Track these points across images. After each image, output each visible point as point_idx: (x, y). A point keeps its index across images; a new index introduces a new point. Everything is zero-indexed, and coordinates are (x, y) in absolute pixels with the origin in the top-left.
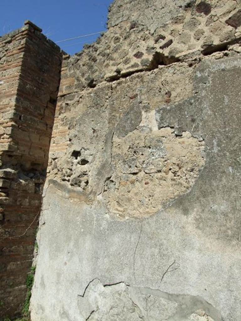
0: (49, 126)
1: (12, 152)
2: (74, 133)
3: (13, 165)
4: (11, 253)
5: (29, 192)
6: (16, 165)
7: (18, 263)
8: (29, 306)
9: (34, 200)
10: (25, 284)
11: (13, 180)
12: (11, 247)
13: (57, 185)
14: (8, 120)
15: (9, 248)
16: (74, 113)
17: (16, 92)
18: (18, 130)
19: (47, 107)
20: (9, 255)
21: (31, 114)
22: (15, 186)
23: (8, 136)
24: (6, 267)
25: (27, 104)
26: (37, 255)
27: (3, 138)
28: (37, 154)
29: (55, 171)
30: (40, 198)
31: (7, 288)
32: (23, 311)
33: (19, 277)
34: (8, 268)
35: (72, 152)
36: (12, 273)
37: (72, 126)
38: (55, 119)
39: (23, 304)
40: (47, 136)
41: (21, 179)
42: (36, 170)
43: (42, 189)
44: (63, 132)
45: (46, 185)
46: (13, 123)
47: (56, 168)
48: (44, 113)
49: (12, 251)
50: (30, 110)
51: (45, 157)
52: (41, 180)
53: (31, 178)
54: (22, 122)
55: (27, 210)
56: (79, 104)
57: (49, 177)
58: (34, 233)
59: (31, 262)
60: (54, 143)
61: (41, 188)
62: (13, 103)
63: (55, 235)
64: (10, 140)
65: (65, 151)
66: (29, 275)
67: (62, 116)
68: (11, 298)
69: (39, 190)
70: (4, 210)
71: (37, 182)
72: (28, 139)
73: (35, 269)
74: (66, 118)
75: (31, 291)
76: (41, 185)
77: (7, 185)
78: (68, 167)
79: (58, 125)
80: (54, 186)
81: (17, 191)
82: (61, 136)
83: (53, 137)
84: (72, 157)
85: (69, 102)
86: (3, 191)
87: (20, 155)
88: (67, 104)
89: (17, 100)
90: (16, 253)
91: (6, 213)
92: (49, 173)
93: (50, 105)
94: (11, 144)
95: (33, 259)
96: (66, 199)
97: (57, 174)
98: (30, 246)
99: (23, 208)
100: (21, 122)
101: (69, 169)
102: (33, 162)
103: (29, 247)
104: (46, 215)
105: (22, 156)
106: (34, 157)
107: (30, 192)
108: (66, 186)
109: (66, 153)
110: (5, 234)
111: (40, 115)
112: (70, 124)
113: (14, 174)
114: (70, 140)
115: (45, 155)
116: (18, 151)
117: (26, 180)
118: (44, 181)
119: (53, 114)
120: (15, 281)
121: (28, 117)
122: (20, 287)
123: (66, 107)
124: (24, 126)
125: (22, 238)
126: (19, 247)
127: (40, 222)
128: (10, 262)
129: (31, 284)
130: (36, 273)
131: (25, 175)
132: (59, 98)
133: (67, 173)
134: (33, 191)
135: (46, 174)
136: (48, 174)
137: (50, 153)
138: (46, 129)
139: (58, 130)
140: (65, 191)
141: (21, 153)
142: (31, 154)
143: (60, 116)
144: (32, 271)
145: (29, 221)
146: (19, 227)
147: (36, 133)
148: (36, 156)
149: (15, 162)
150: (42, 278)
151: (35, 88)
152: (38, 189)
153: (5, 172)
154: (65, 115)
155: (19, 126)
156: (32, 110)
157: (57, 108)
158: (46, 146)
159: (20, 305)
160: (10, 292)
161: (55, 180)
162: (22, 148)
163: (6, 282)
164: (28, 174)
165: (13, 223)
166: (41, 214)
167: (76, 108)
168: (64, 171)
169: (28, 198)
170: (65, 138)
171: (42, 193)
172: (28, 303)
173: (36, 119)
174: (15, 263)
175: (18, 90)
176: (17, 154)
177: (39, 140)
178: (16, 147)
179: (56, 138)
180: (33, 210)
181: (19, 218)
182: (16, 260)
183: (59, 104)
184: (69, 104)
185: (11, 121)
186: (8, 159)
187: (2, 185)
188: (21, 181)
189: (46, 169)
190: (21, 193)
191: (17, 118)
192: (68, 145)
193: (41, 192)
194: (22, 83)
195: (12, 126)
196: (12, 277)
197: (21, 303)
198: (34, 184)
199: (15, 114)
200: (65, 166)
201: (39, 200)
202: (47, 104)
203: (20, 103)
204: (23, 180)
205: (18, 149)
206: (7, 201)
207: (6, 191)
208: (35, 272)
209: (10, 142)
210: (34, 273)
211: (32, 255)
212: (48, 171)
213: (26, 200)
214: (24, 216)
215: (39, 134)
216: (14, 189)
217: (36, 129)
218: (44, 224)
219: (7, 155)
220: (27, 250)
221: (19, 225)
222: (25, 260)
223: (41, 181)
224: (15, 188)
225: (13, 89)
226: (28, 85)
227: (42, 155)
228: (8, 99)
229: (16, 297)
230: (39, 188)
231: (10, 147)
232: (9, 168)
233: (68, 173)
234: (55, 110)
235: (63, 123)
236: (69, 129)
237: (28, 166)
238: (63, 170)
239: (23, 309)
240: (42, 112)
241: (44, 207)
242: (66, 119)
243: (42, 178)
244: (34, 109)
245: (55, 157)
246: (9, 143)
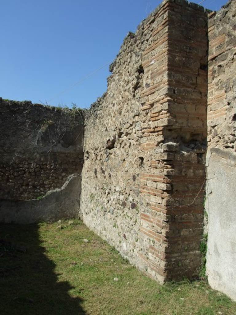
0: (203, 94)
1: (172, 126)
2: (232, 95)
3: (174, 139)
4: (183, 221)
5: (192, 163)
6: (177, 138)
7: (190, 230)
8: (205, 271)
9: (198, 170)
10: (199, 249)
11: (176, 152)
12: (182, 215)
13: (220, 153)
14: (164, 96)
15: (180, 216)
16: (229, 74)
17: (167, 67)
18: (174, 104)
19: (198, 75)
20: (181, 222)
21: (184, 85)
22: (178, 158)
23: (166, 112)
24: (179, 233)
25: (178, 76)
26: (207, 223)
27: (162, 115)
28: (195, 124)
29: (216, 139)
30: (204, 168)
31: (182, 252)
32: (200, 274)
33: (192, 244)
34: (182, 234)
35: (233, 116)
36: (185, 238)
37: (228, 88)
38: (209, 85)
39: (199, 268)
40: (203, 105)
41: (183, 151)
42: (196, 141)
43: (205, 159)
44: (219, 97)
45: (208, 155)
46: (169, 98)
47: (217, 136)
48: (197, 81)
49: (184, 219)
50: (183, 81)
51: (203, 127)
52: (202, 149)
53: (193, 149)
54: (177, 95)
55: (193, 180)
56: (234, 63)
57: (211, 146)
58: (202, 202)
59: (203, 230)
60: (211, 110)
61: (203, 158)
62: (166, 78)
64: (168, 115)
65: (224, 116)
66: (202, 242)
67: (216, 80)
68: (188, 261)
69: (202, 160)
70: (172, 181)
71: (198, 152)
72: (184, 110)
73: (207, 237)
74: (220, 81)
75: (206, 257)
76: (203, 155)
77: (171, 158)
78: (231, 133)
79: (213, 91)
80: (217, 155)
81: (181, 163)
82: (218, 102)
83: (209, 105)
84: (233, 122)
85: (222, 63)
86: (168, 163)
87: (179, 127)
88: (220, 66)
89: (169, 75)
90: (187, 221)
91: (173, 184)
92: (210, 141)
93: (201, 72)
94: (170, 119)
95: (204, 227)
96: (232, 166)
97: (218, 141)
98: (200, 215)
99: (188, 178)
100: (175, 95)
101: (231, 135)
102: (192, 132)
103: (199, 216)
104: (211, 184)
105: (181, 129)
106: (193, 127)
107: (193, 162)
108: (230, 153)
109: (226, 119)
110: (175, 202)
111: (193, 84)
112: (226, 86)
113: (176, 147)
114: (229, 104)
115: (203, 124)
116: (177, 124)
117: (188, 152)
118: (206, 150)
119: (206, 80)
120: (190, 246)
121: (181, 89)
122: (194, 252)
123: (219, 70)
124: (179, 99)
125: (191, 206)
126: (189, 215)
127: (206, 192)
128: (183, 229)
129: (205, 250)
130: (208, 240)
131: (186, 146)
132: (209, 62)
133: (229, 139)
134: (197, 162)
135: (207, 143)
136: (209, 143)
137: (209, 121)
138: (201, 98)
139: (213, 96)
140: (230, 159)
141: (179, 125)
142: (189, 125)
143: (213, 81)
144: (204, 238)
145: (196, 191)
146: (187, 196)
147: (191, 103)
148: (195, 126)
149: (175, 135)
150: (215, 245)
151: (184, 59)
152: (200, 159)
153: (168, 145)
154: (219, 78)
155: (174, 100)
156: (185, 82)
157: (209, 73)
158: (203, 115)
159: (197, 269)
160: (186, 256)
161: (217, 149)
162: (180, 121)
163: (182, 246)
164: (189, 145)
165: (181, 193)
166: (207, 183)
167: (231, 67)
168: (226, 138)
169: (192, 168)
170: (223, 103)
171: (205, 163)
172: (204, 268)
173: (189, 89)
174: (188, 230)
175: (168, 65)
176: (177, 127)
177: (195, 110)
178: (175, 120)
179: (212, 105)
180: (198, 180)
181: (186, 188)
182: (188, 227)
183: (210, 68)
184: (222, 65)
185: (167, 97)
186: (168, 133)
187: (167, 158)
188: (183, 152)
189: (206, 138)
190: (186, 164)
191: (171, 92)
192: (227, 110)
193: (204, 161)
194: (171, 57)
195: (168, 101)
196: (186, 243)
197: (197, 267)
198: (196, 155)
199: (169, 89)
200: (227, 132)
201: (203, 170)
202: (198, 72)
203: (172, 77)
204: (185, 151)
205: (176, 122)
206: (174, 172)
207: (171, 163)
208: (207, 239)
209: (168, 117)
210: (207, 241)
211: (202, 223)
212: (208, 140)
213: (190, 170)
214: (190, 186)
215: (194, 104)
216: (177, 161)
217: (191, 99)
218: (211, 193)
219: (167, 129)
220: (197, 218)
221: (187, 195)
222: (196, 227)
223: (202, 151)
224: (179, 160)
225: (163, 65)
226: (177, 57)
227: (200, 125)
228: (160, 76)
229: (192, 261)
230: (201, 158)
232: (171, 141)
233: (231, 140)
234: (207, 76)
235: (218, 87)
236: (226, 92)
237: (188, 137)
238: (225, 136)
239: (200, 273)
240: (194, 81)
241: (209, 176)
242: (221, 82)
243: (203, 148)
244: (186, 79)
245: (213, 125)
246: (167, 118)
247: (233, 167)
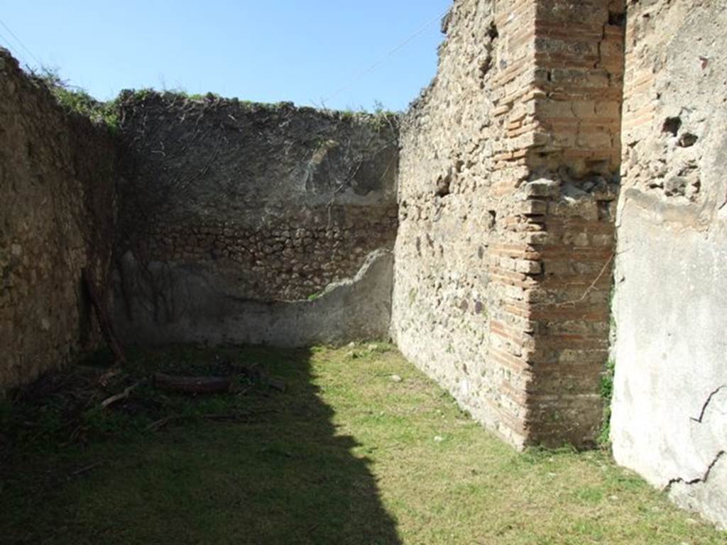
0: (613, 77)
1: (543, 146)
2: (665, 78)
3: (551, 172)
4: (564, 333)
5: (585, 220)
6: (558, 170)
7: (580, 351)
8: (609, 432)
9: (600, 233)
10: (597, 391)
11: (551, 198)
12: (563, 322)
13: (640, 197)
14: (528, 87)
15: (559, 324)
16: (662, 32)
17: (533, 28)
18: (548, 101)
19: (604, 37)
20: (561, 337)
21: (570, 62)
22: (556, 209)
23: (531, 118)
24: (556, 355)
25: (558, 44)
26: (615, 340)
27: (525, 124)
28: (595, 142)
29: (636, 170)
30: (612, 230)
31: (562, 393)
32: (598, 440)
33: (584, 378)
34: (562, 358)
35: (664, 122)
36: (569, 368)
37: (658, 64)
38: (627, 57)
39: (598, 427)
40: (613, 100)
41: (568, 196)
42: (599, 175)
43: (615, 212)
44: (642, 84)
45: (621, 203)
46: (537, 91)
47: (636, 163)
48: (599, 51)
49: (566, 330)
50: (568, 54)
51: (612, 145)
52: (609, 192)
53: (589, 191)
54: (554, 83)
55: (587, 254)
56: (671, 9)
57: (626, 184)
58: (606, 299)
59: (607, 355)
60: (629, 111)
61: (610, 209)
62: (532, 51)
63: (643, 301)
64: (535, 125)
65: (650, 123)
66: (604, 378)
67: (640, 45)
68: (573, 412)
69: (608, 213)
70: (543, 256)
71: (600, 198)
72: (570, 115)
73: (613, 367)
74: (646, 48)
75: (611, 406)
76: (611, 204)
77: (541, 209)
78: (659, 158)
79: (632, 70)
80: (635, 202)
81: (561, 219)
82: (640, 92)
83: (626, 99)
84: (664, 134)
85: (649, 10)
86: (536, 221)
87: (559, 149)
88: (647, 16)
89: (538, 44)
90: (573, 334)
91: (545, 260)
92: (625, 175)
93: (611, 31)
94: (539, 132)
95: (610, 348)
96: (658, 225)
97: (638, 175)
98: (601, 323)
99: (576, 250)
100: (551, 84)
101: (660, 160)
102: (588, 158)
103: (599, 326)
104: (626, 263)
105: (563, 151)
106: (590, 148)
107: (588, 219)
108: (656, 198)
109: (652, 128)
110: (548, 297)
111: (591, 58)
112: (655, 60)
113: (552, 187)
114: (659, 96)
115: (612, 141)
116: (554, 143)
117: (576, 197)
118: (617, 195)
119: (622, 47)
120: (578, 383)
121: (564, 70)
122: (588, 396)
123: (645, 24)
124: (559, 91)
125: (580, 306)
126: (576, 322)
127: (615, 278)
128: (564, 348)
129: (609, 393)
130: (616, 374)
131: (577, 187)
132: (629, 7)
133: (657, 170)
134: (595, 216)
135: (620, 180)
136: (623, 179)
137: (624, 133)
138: (610, 85)
139: (634, 81)
140: (655, 209)
141: (559, 145)
142: (581, 142)
143: (635, 48)
144: (609, 370)
145: (591, 276)
146: (574, 286)
147: (585, 98)
148: (593, 145)
149: (553, 165)
150: (626, 382)
151: (571, 6)
152: (604, 212)
153: (533, 185)
154: (644, 42)
155: (547, 95)
156: (572, 55)
157: (629, 31)
158: (612, 121)
159: (593, 428)
160: (570, 401)
161: (636, 190)
162: (560, 136)
163: (561, 382)
164: (582, 184)
165: (561, 278)
166: (617, 261)
167: (665, 19)
168: (652, 169)
169: (586, 230)
170: (648, 94)
171: (615, 220)
172: (607, 427)
173: (583, 70)
174: (574, 352)
175: (537, 23)
176: (554, 149)
177: (595, 111)
178: (549, 135)
179: (632, 99)
180: (598, 254)
181: (571, 270)
182: (574, 346)
183: (630, 21)
184: (651, 15)
185: (534, 88)
186: (540, 161)
187: (532, 210)
188: (568, 199)
189: (618, 169)
190: (571, 221)
191: (543, 78)
192: (654, 109)
193: (613, 217)
194: (542, 7)
195: (536, 96)
196: (570, 376)
197: (593, 424)
198: (594, 203)
199: (537, 72)
200: (654, 156)
201: (609, 234)
202: (604, 30)
203: (545, 47)
204: (571, 197)
205: (553, 138)
206: (545, 238)
207: (540, 220)
208: (614, 371)
209: (536, 128)
210: (613, 375)
211: (606, 341)
212: (622, 173)
213: (581, 234)
214: (580, 265)
215: (592, 99)
216: (554, 216)
217: (585, 89)
218: (623, 280)
219: (536, 154)
220: (595, 330)
221: (573, 283)
222: (592, 348)
223: (609, 195)
224: (557, 213)
225: (528, 24)
226: (556, 4)
227: (604, 142)
228: (524, 46)
229: (583, 412)
230: (607, 209)
231: (536, 137)
232: (543, 177)
233: (660, 171)
234: (623, 38)
235: (641, 61)
236: (654, 71)
237: (579, 167)
238: (650, 165)
239: (599, 436)
240: (594, 51)
241: (621, 247)
242: (647, 51)
243: (611, 190)
244: (576, 50)
245: (632, 141)
246: (533, 131)
247: (660, 227)
